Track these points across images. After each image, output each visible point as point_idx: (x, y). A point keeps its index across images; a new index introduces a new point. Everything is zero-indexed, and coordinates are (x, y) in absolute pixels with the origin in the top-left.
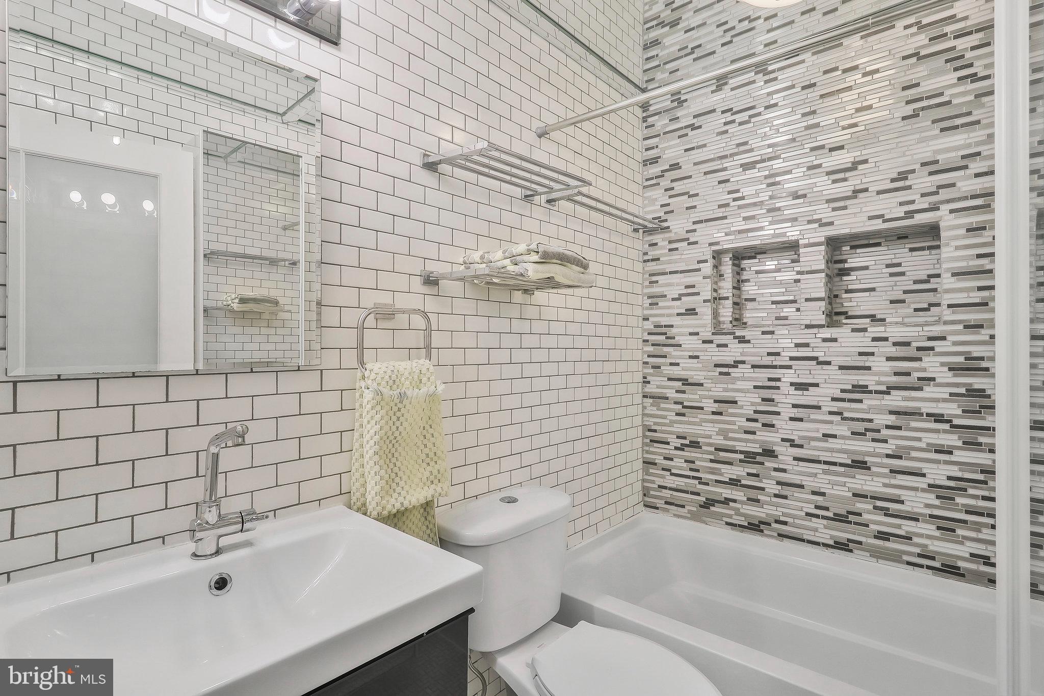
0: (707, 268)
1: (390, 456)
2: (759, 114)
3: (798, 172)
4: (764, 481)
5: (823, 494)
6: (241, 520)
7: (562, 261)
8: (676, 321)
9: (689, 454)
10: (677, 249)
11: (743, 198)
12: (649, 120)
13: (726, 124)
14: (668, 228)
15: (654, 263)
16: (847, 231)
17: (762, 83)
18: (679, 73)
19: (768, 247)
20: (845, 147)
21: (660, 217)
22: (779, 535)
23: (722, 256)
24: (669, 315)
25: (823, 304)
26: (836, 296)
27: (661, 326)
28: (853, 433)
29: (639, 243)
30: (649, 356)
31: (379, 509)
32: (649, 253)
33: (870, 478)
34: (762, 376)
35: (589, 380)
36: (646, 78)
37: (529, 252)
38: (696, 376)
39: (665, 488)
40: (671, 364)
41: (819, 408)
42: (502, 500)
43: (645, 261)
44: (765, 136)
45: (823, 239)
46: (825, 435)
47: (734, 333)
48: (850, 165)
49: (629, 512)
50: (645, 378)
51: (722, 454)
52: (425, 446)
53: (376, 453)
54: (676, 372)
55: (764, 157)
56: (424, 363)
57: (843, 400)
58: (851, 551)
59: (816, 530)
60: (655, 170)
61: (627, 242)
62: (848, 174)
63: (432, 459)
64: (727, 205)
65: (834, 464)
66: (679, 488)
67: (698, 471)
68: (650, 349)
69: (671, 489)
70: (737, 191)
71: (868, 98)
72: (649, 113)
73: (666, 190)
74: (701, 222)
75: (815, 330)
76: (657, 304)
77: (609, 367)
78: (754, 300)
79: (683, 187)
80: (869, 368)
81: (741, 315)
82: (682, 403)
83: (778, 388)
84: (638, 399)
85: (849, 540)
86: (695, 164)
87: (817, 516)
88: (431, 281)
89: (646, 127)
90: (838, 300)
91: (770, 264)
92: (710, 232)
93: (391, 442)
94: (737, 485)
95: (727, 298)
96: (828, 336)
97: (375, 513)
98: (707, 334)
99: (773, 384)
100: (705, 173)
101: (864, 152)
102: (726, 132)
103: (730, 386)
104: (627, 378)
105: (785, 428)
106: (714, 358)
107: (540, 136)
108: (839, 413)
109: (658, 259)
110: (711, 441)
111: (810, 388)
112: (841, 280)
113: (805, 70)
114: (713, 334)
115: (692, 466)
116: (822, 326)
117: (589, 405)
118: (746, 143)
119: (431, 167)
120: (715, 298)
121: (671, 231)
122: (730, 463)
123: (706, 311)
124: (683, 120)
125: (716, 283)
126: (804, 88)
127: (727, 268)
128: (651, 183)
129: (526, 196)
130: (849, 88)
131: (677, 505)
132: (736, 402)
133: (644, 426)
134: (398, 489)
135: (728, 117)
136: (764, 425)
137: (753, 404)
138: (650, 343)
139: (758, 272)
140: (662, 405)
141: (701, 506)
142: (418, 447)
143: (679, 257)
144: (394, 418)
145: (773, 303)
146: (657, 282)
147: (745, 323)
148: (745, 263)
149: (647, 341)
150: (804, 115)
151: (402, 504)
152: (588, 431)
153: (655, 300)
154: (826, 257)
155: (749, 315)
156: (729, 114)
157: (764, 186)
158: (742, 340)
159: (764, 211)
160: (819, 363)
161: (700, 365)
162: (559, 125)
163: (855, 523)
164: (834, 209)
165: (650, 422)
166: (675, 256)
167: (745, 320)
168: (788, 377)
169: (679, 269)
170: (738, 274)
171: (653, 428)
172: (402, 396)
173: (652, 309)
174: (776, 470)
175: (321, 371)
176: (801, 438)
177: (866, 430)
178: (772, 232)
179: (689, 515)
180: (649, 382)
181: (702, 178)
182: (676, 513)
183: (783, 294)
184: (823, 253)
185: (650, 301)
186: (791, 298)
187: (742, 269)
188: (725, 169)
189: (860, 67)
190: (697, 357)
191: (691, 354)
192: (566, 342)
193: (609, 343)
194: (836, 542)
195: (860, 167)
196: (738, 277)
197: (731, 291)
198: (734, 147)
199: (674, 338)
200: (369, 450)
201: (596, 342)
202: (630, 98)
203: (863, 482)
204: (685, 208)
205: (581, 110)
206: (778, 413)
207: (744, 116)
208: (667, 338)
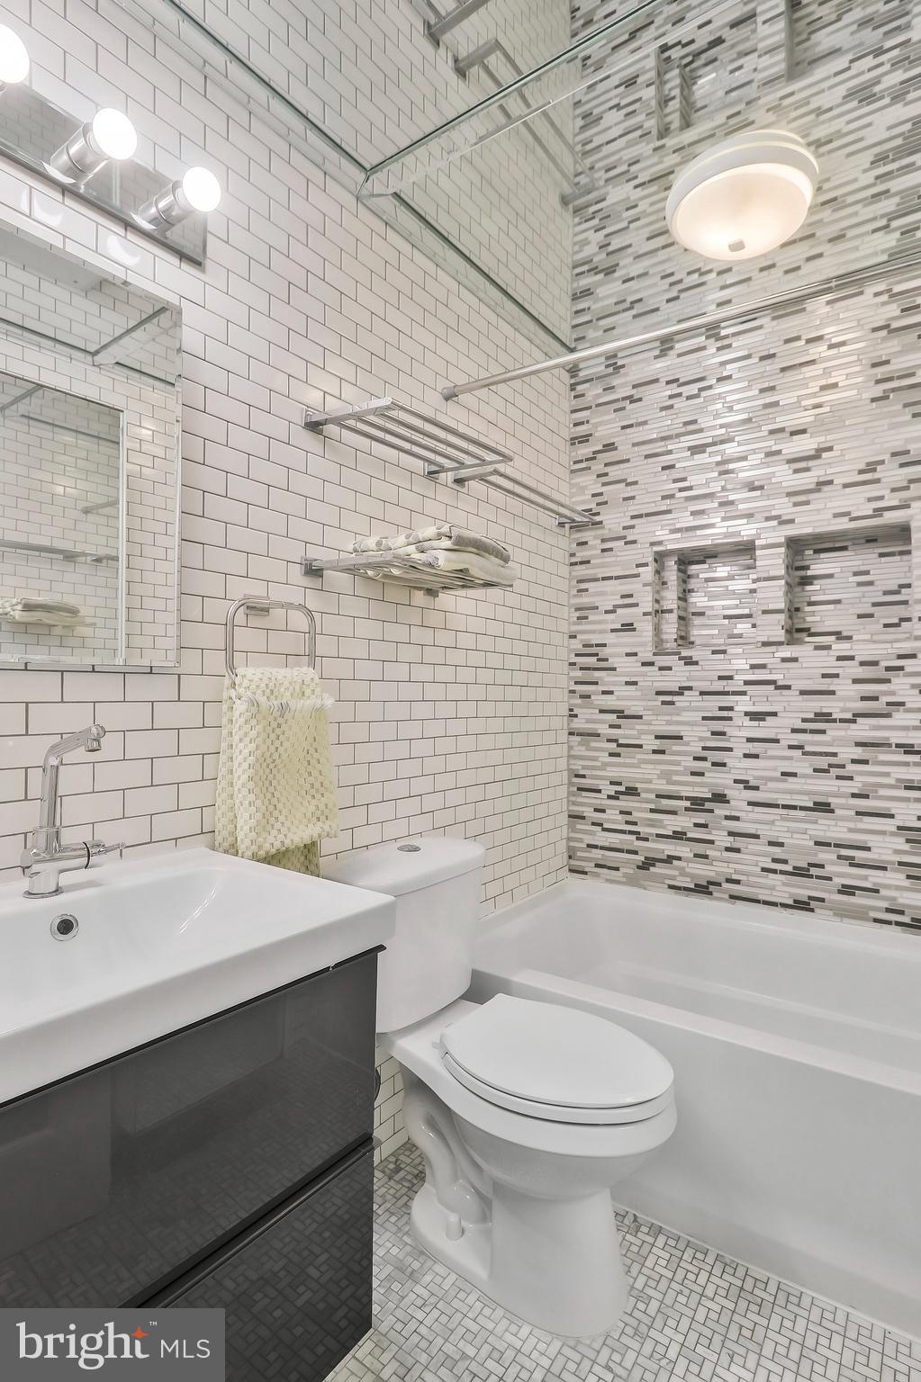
0: (648, 573)
1: (267, 783)
2: (710, 387)
3: (755, 459)
4: (714, 832)
5: (781, 845)
6: (85, 852)
7: (478, 549)
8: (610, 638)
9: (626, 803)
10: (611, 549)
11: (690, 488)
12: (579, 388)
13: (671, 397)
14: (601, 523)
15: (583, 567)
16: (809, 530)
17: (714, 350)
18: (615, 332)
19: (719, 549)
20: (809, 430)
21: (591, 510)
22: (732, 897)
23: (665, 559)
24: (601, 632)
25: (782, 617)
26: (797, 610)
27: (591, 646)
28: (815, 770)
29: (565, 542)
30: (576, 683)
31: (254, 848)
32: (577, 554)
33: (833, 823)
34: (712, 704)
35: (504, 709)
36: (575, 336)
37: (439, 536)
38: (633, 707)
39: (595, 847)
40: (604, 693)
41: (777, 741)
42: (401, 849)
43: (572, 564)
44: (717, 415)
45: (783, 540)
46: (783, 774)
47: (679, 653)
48: (813, 453)
49: (550, 879)
50: (571, 710)
51: (665, 802)
52: (310, 774)
53: (250, 779)
54: (610, 702)
55: (716, 439)
56: (308, 673)
57: (804, 731)
58: (812, 910)
59: (773, 888)
60: (585, 451)
61: (551, 539)
62: (811, 463)
63: (317, 791)
64: (672, 496)
65: (794, 808)
66: (613, 846)
67: (635, 824)
68: (578, 674)
69: (602, 848)
70: (684, 479)
71: (833, 374)
72: (577, 379)
73: (598, 476)
74: (640, 516)
75: (773, 649)
76: (587, 618)
77: (528, 694)
78: (702, 614)
79: (620, 472)
80: (833, 693)
81: (687, 632)
82: (616, 741)
83: (730, 719)
84: (564, 736)
85: (810, 898)
86: (634, 445)
87: (774, 871)
88: (313, 571)
89: (575, 397)
90: (799, 614)
91: (722, 571)
92: (653, 529)
93: (268, 766)
94: (681, 839)
95: (670, 611)
96: (788, 655)
97: (249, 853)
98: (647, 655)
99: (725, 714)
100: (647, 457)
101: (829, 438)
102: (671, 407)
103: (675, 718)
104: (549, 709)
105: (739, 766)
106: (656, 684)
107: (447, 399)
108: (801, 747)
109: (588, 562)
110: (652, 786)
111: (768, 718)
112: (803, 590)
113: (763, 337)
114: (655, 654)
115: (628, 818)
116: (781, 643)
117: (502, 741)
118: (694, 422)
119: (314, 427)
120: (657, 611)
121: (603, 528)
122: (674, 813)
123: (646, 628)
124: (621, 390)
125: (658, 592)
126: (762, 358)
127: (672, 575)
128: (581, 466)
129: (430, 473)
130: (812, 362)
131: (610, 868)
132: (680, 738)
133: (569, 770)
134: (278, 825)
135: (674, 389)
136: (714, 764)
137: (701, 739)
138: (578, 667)
139: (707, 580)
140: (593, 744)
141: (639, 867)
142: (301, 775)
143: (614, 559)
144: (273, 736)
145: (725, 617)
146: (587, 590)
147: (693, 643)
148: (693, 569)
149: (574, 664)
150: (762, 391)
151: (283, 842)
152: (503, 773)
153: (583, 613)
154: (786, 561)
155: (696, 633)
156: (675, 385)
157: (716, 474)
158: (689, 662)
159: (716, 505)
160: (778, 688)
161: (639, 693)
162: (469, 386)
163: (818, 877)
164: (796, 504)
165: (578, 766)
166: (608, 558)
167: (692, 639)
168: (743, 705)
169: (614, 574)
170: (684, 582)
171: (581, 772)
172: (283, 708)
173: (579, 624)
174: (727, 818)
175: (179, 675)
176: (756, 778)
177: (830, 766)
178: (725, 530)
179: (624, 880)
180: (576, 716)
181: (643, 463)
182: (608, 877)
183: (737, 607)
184: (783, 556)
185: (578, 614)
186: (746, 611)
187: (689, 577)
188: (670, 452)
189: (826, 337)
190: (635, 683)
191: (628, 679)
192: (476, 658)
193: (527, 663)
194: (795, 901)
195: (824, 455)
196: (684, 586)
197: (675, 602)
198: (681, 425)
199: (607, 660)
200: (242, 774)
201: (512, 662)
202: (555, 358)
203: (825, 828)
204: (621, 500)
205: (495, 369)
206: (730, 750)
207: (693, 389)
208: (598, 660)
